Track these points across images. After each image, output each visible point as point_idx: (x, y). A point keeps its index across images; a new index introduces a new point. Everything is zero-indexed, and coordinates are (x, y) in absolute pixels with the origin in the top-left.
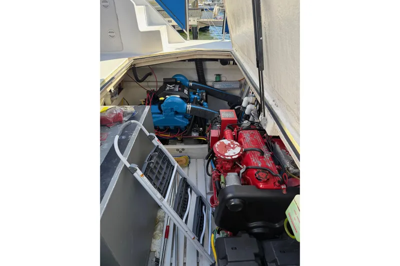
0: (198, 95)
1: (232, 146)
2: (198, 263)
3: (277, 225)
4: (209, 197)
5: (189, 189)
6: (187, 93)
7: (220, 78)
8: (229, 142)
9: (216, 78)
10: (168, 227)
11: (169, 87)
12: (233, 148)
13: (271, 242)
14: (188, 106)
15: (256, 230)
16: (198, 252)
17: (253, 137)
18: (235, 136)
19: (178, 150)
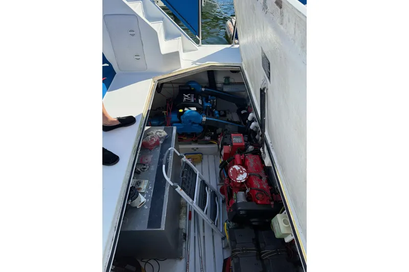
0: (210, 103)
1: (241, 172)
2: (213, 236)
3: (267, 220)
4: (219, 187)
5: (206, 188)
6: (201, 104)
7: (229, 80)
8: (239, 168)
9: (225, 80)
10: (190, 213)
11: (186, 97)
12: (242, 174)
13: (263, 232)
14: (203, 118)
15: (254, 223)
16: (213, 230)
17: (255, 162)
18: (242, 160)
19: (193, 149)
